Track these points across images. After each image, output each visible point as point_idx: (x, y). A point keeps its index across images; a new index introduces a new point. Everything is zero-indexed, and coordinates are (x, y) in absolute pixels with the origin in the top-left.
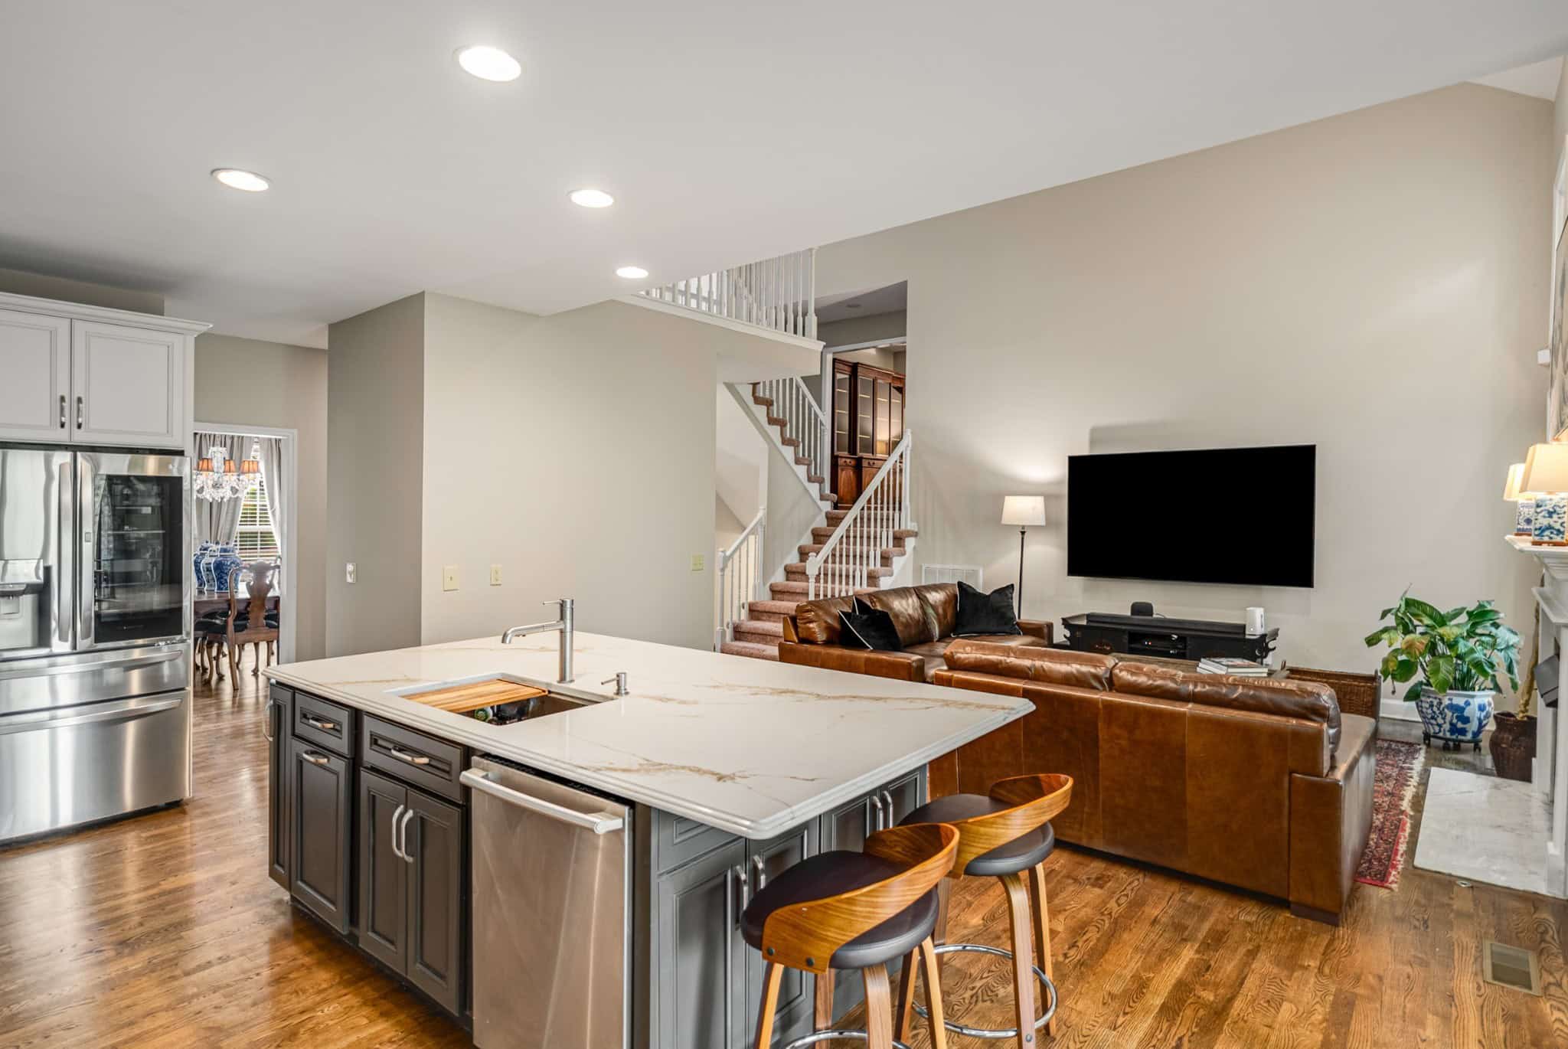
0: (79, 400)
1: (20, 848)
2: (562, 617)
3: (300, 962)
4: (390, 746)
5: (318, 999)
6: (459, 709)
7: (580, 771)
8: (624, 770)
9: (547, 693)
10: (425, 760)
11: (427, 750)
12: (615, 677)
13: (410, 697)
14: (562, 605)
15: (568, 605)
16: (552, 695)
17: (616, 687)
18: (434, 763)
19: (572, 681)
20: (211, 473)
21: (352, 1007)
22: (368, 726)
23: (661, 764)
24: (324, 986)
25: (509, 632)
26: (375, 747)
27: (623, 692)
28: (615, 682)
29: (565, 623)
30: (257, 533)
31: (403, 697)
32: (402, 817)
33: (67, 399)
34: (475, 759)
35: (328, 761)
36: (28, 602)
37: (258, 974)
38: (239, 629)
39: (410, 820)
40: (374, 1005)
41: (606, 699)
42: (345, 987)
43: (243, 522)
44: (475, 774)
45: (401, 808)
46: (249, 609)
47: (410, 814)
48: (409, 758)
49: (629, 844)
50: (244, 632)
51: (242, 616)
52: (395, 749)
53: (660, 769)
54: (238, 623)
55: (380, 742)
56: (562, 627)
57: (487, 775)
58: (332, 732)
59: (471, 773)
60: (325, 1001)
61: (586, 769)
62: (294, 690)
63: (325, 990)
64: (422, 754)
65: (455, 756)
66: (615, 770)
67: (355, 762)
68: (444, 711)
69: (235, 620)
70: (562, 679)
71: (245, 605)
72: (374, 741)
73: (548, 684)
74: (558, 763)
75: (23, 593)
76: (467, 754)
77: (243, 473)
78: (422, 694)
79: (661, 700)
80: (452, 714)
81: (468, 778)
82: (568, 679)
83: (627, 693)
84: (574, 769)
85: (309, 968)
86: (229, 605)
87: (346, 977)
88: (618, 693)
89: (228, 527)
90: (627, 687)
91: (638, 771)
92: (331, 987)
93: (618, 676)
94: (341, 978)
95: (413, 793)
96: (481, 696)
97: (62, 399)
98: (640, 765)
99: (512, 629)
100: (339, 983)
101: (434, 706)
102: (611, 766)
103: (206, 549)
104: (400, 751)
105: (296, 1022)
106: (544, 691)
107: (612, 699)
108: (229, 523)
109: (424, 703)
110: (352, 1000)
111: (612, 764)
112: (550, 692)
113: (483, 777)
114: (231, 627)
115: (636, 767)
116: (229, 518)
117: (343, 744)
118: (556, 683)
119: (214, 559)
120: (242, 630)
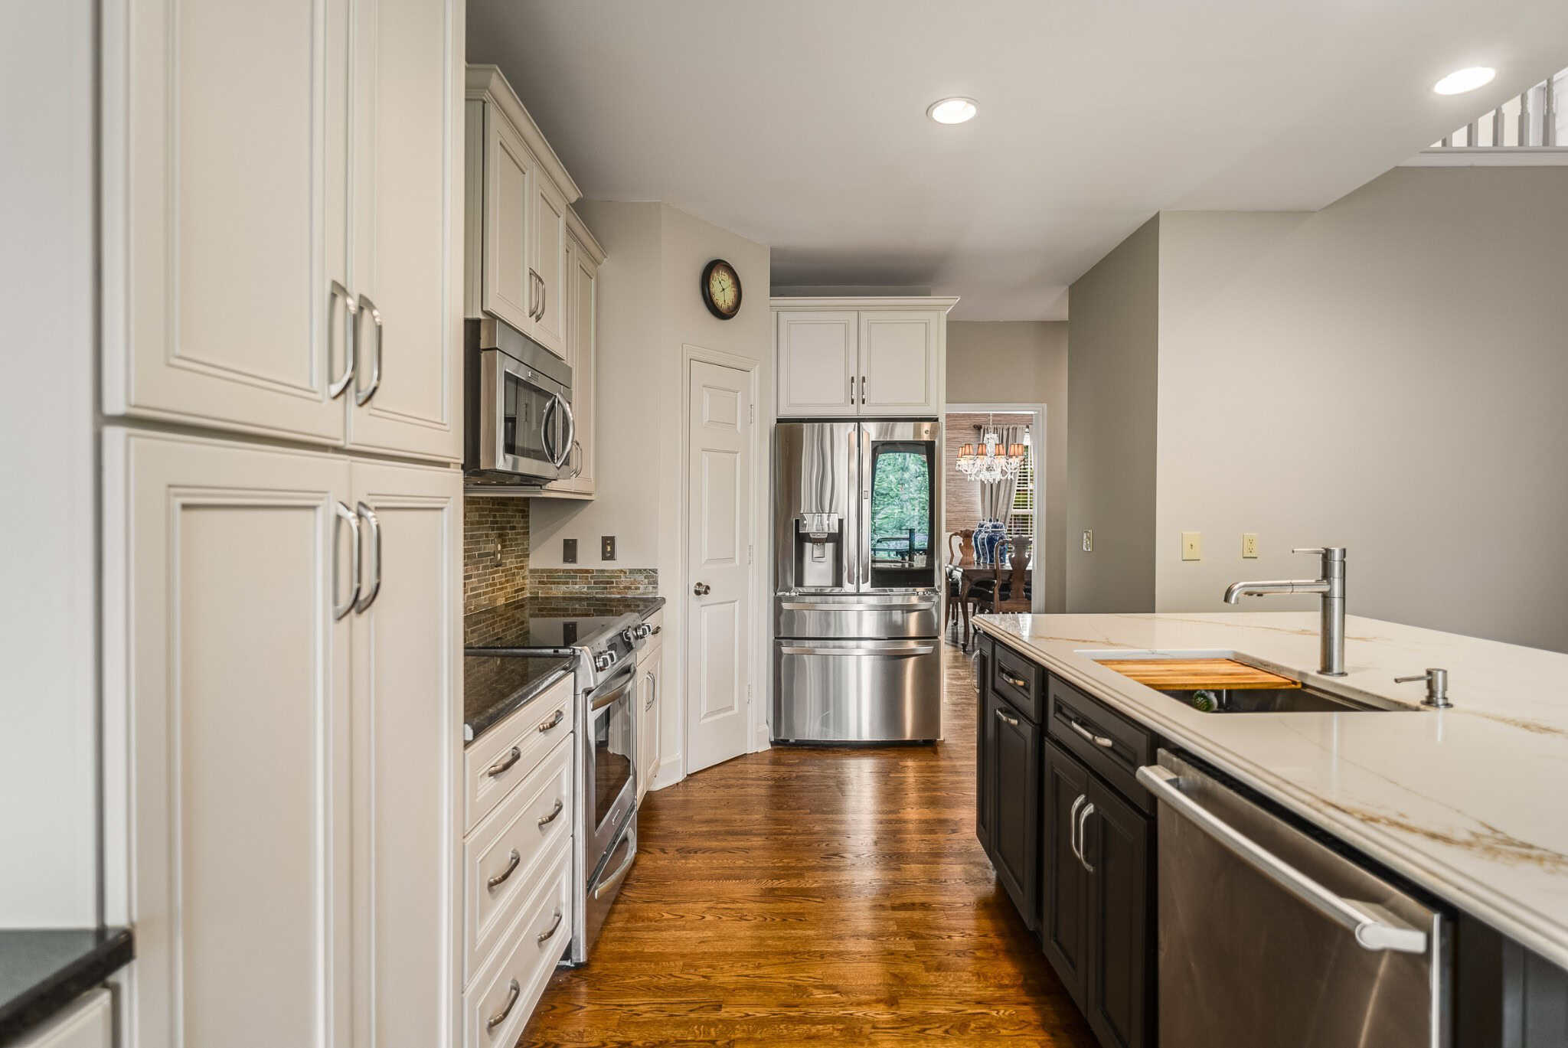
0: (864, 378)
1: (822, 750)
2: (1326, 575)
3: (989, 940)
4: (1072, 716)
5: (998, 994)
6: (1159, 685)
7: (1331, 811)
8: (1434, 836)
9: (1299, 686)
10: (1107, 742)
11: (1113, 731)
12: (1424, 674)
13: (1104, 662)
14: (1327, 556)
15: (1337, 556)
16: (1308, 691)
17: (1426, 692)
18: (1118, 748)
19: (1343, 674)
20: (985, 457)
21: (1030, 1024)
22: (1054, 690)
23: (1531, 847)
24: (1006, 982)
25: (1236, 587)
26: (1058, 715)
27: (1441, 702)
28: (1424, 683)
29: (1330, 583)
30: (1028, 516)
31: (1097, 661)
32: (1082, 809)
33: (855, 380)
34: (1162, 752)
35: (1019, 723)
36: (829, 547)
37: (949, 937)
38: (1003, 598)
39: (1088, 818)
40: (1053, 1035)
41: (1405, 707)
42: (1028, 994)
43: (1017, 506)
44: (1157, 774)
45: (1081, 799)
46: (1011, 580)
47: (1090, 809)
48: (1089, 736)
49: (1442, 992)
50: (1008, 601)
51: (1005, 588)
52: (1076, 722)
53: (1529, 857)
54: (1002, 593)
55: (1065, 710)
56: (1326, 588)
57: (1177, 780)
58: (1022, 690)
59: (1152, 770)
60: (1002, 1000)
61: (1344, 811)
62: (995, 641)
63: (1006, 986)
64: (1105, 734)
65: (1141, 743)
66: (1411, 830)
67: (1042, 731)
68: (1136, 683)
69: (1000, 590)
70: (1326, 668)
71: (1007, 576)
72: (1059, 709)
73: (1302, 674)
74: (1289, 788)
75: (827, 540)
76: (1155, 745)
77: (1011, 457)
78: (1120, 662)
79: (1526, 727)
80: (1148, 688)
81: (1146, 777)
82: (1336, 669)
83: (1448, 705)
84: (1321, 806)
85: (996, 952)
86: (996, 575)
87: (1030, 982)
88: (1430, 701)
89: (1005, 510)
90: (1447, 695)
91: (1469, 845)
92: (1012, 986)
93: (1429, 673)
94: (1025, 979)
95: (1094, 781)
96: (1196, 675)
97: (853, 378)
98: (1473, 834)
99: (1242, 584)
100: (1022, 986)
101: (1128, 676)
102: (1401, 820)
103: (982, 526)
104: (1082, 725)
105: (970, 1011)
106: (1294, 683)
107: (1417, 709)
108: (1005, 506)
109: (1118, 671)
110: (1029, 1013)
111: (1402, 815)
112: (1304, 686)
113: (1169, 782)
114: (997, 596)
115: (1464, 836)
116: (1006, 502)
117: (1029, 704)
118: (1314, 674)
119: (987, 535)
120: (1006, 599)
